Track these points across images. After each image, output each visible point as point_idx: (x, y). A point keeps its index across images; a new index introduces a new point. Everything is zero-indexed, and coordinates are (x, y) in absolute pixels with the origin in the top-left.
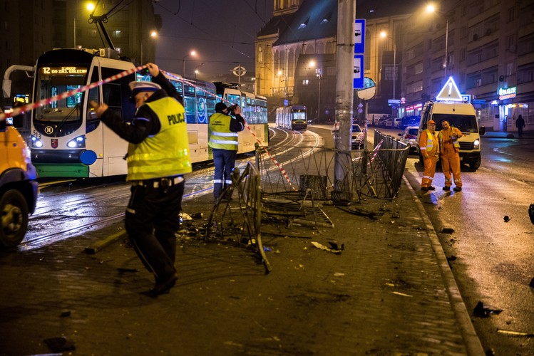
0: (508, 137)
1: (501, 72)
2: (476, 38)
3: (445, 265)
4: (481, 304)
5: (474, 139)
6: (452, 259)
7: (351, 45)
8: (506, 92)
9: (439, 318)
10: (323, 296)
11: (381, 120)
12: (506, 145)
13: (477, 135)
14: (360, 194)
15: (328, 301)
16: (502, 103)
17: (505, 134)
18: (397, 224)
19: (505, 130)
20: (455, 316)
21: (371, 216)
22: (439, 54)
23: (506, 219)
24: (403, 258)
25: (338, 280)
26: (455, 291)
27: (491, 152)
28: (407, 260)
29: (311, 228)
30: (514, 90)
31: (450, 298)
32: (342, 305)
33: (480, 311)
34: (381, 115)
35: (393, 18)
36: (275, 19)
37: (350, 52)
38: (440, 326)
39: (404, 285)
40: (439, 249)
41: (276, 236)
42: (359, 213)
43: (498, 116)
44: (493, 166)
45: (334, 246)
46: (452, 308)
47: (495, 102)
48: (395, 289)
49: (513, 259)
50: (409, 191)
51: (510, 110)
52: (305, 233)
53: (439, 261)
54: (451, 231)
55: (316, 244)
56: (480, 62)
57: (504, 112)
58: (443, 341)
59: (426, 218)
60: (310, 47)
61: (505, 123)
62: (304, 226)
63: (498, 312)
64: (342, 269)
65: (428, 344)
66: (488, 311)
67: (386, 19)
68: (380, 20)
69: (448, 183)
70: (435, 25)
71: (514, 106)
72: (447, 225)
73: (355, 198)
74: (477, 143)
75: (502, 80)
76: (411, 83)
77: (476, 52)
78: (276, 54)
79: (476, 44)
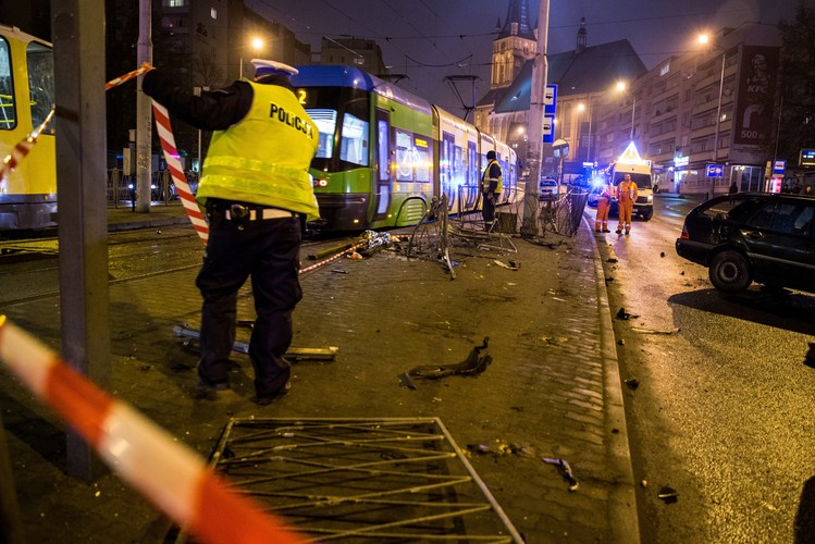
0: (680, 197)
1: (677, 144)
2: (658, 114)
3: (602, 283)
4: (622, 310)
5: (648, 194)
6: (609, 280)
7: (542, 104)
8: (681, 160)
9: (586, 317)
10: (494, 297)
11: (577, 179)
12: (677, 204)
13: (651, 191)
14: (544, 230)
15: (496, 301)
16: (677, 170)
17: (677, 195)
18: (571, 253)
19: (678, 192)
20: (599, 316)
21: (550, 247)
22: (627, 126)
23: (663, 255)
24: (569, 276)
25: (510, 287)
26: (604, 300)
27: (664, 208)
28: (572, 277)
29: (498, 252)
30: (687, 158)
31: (599, 304)
32: (508, 304)
33: (622, 315)
34: (577, 176)
35: (591, 94)
36: (492, 92)
37: (541, 109)
38: (584, 322)
39: (563, 292)
40: (601, 272)
41: (466, 256)
42: (540, 244)
43: (673, 180)
44: (663, 218)
45: (513, 265)
46: (599, 310)
47: (671, 169)
48: (555, 296)
49: (661, 283)
50: (588, 231)
51: (683, 175)
52: (491, 255)
53: (598, 280)
54: (615, 261)
55: (498, 262)
56: (661, 134)
57: (678, 177)
58: (583, 332)
59: (597, 251)
60: (520, 116)
61: (678, 186)
62: (491, 250)
63: (636, 317)
64: (515, 280)
65: (570, 333)
66: (628, 315)
67: (585, 95)
68: (580, 96)
69: (620, 227)
70: (625, 102)
71: (686, 172)
72: (613, 257)
73: (540, 233)
74: (650, 198)
75: (677, 150)
76: (603, 150)
77: (659, 125)
78: (491, 122)
79: (658, 119)
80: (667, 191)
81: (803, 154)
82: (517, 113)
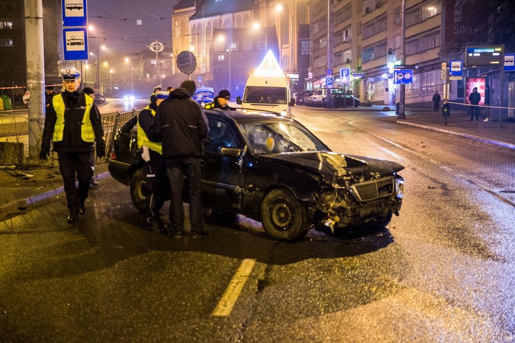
1: (390, 46)
2: (368, 11)
16: (391, 76)
22: (339, 27)
47: (385, 76)
56: (373, 35)
60: (227, 21)
61: (392, 96)
75: (390, 53)
76: (317, 57)
77: (370, 24)
78: (193, 29)
79: (370, 17)
80: (381, 103)
81: (469, 51)
82: (224, 17)
